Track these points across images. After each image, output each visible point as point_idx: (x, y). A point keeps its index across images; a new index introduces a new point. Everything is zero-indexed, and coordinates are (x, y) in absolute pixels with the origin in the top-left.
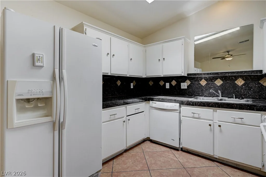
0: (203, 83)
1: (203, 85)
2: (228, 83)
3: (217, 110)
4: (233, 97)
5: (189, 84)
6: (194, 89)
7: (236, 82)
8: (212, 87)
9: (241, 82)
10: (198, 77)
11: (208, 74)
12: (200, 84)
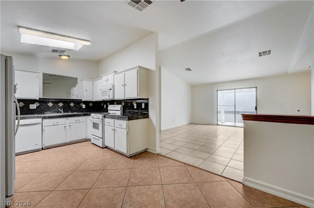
0: (50, 104)
1: (50, 106)
2: (66, 105)
3: (68, 118)
4: (69, 112)
5: (38, 105)
6: (43, 109)
7: (70, 104)
8: (57, 107)
9: (72, 105)
10: (46, 101)
11: (55, 99)
12: (48, 105)
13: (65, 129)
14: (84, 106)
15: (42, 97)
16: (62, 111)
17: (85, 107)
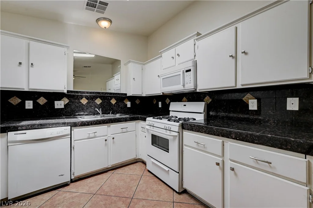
0: (84, 101)
1: (84, 104)
2: (106, 102)
3: (111, 126)
5: (67, 102)
6: (74, 108)
7: (111, 101)
8: (93, 105)
9: (114, 102)
10: (78, 95)
11: (91, 93)
12: (81, 103)
13: (106, 144)
14: (129, 104)
15: (72, 89)
16: (100, 112)
17: (130, 106)
